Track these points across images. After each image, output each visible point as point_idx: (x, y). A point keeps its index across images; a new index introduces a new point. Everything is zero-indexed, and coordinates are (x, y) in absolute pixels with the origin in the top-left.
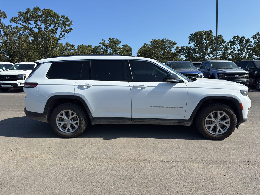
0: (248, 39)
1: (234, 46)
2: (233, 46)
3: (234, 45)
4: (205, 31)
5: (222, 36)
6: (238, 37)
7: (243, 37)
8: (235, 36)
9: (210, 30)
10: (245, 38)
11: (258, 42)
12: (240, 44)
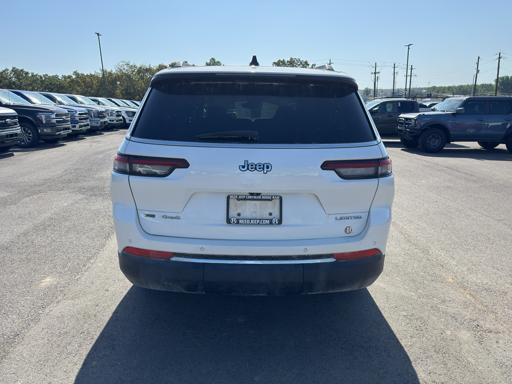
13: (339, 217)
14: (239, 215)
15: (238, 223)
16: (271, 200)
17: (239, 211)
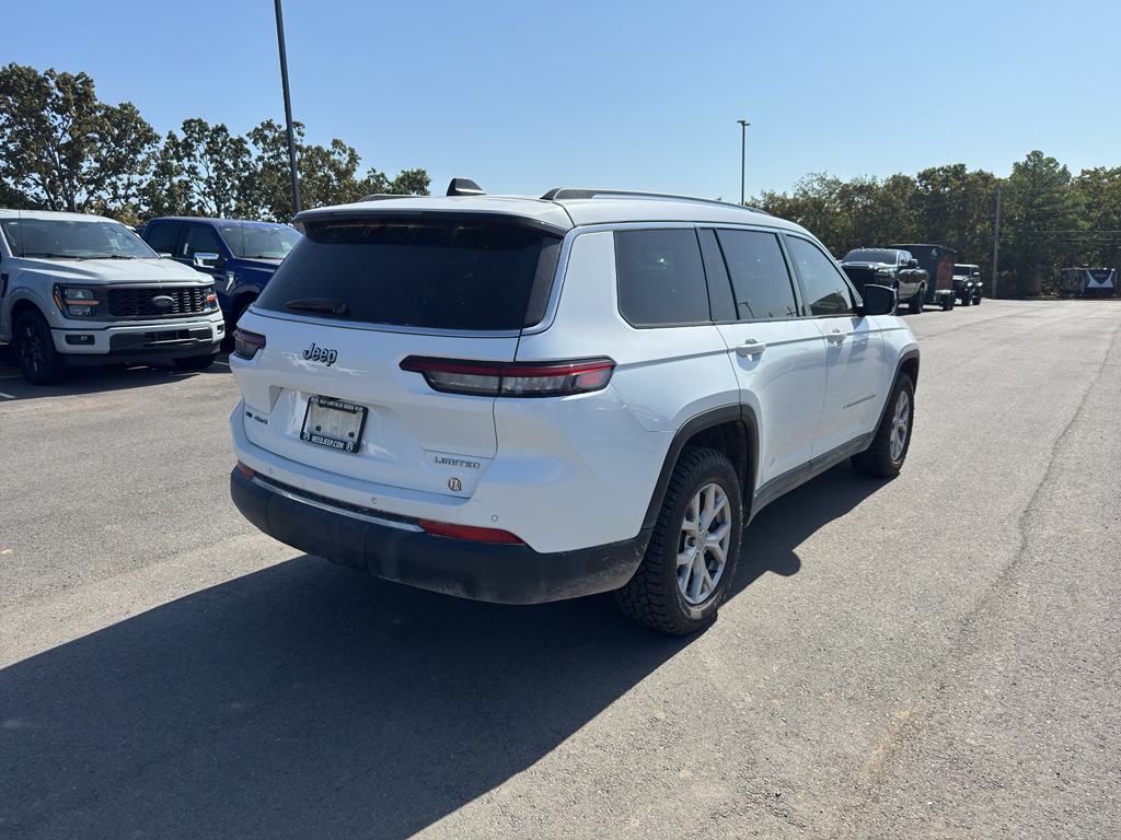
0: (241, 141)
1: (189, 160)
2: (186, 159)
3: (189, 155)
4: (58, 72)
5: (138, 112)
6: (202, 125)
7: (223, 129)
8: (192, 121)
9: (82, 75)
10: (228, 135)
11: (272, 157)
12: (211, 155)
13: (440, 457)
14: (318, 428)
15: (310, 440)
16: (354, 412)
17: (319, 424)
